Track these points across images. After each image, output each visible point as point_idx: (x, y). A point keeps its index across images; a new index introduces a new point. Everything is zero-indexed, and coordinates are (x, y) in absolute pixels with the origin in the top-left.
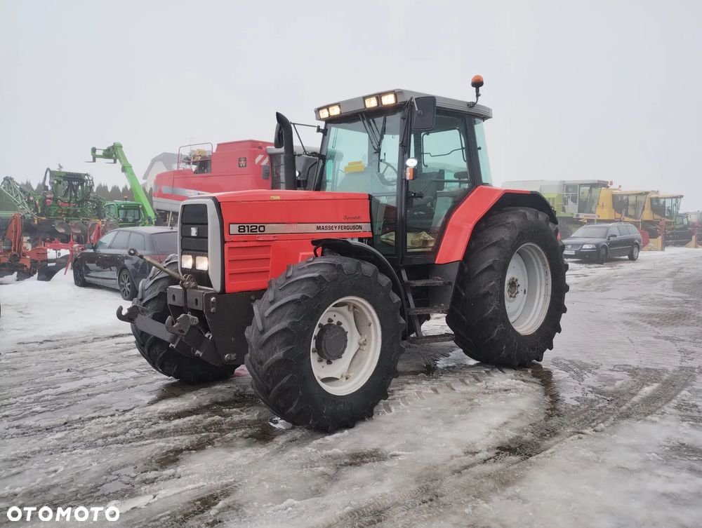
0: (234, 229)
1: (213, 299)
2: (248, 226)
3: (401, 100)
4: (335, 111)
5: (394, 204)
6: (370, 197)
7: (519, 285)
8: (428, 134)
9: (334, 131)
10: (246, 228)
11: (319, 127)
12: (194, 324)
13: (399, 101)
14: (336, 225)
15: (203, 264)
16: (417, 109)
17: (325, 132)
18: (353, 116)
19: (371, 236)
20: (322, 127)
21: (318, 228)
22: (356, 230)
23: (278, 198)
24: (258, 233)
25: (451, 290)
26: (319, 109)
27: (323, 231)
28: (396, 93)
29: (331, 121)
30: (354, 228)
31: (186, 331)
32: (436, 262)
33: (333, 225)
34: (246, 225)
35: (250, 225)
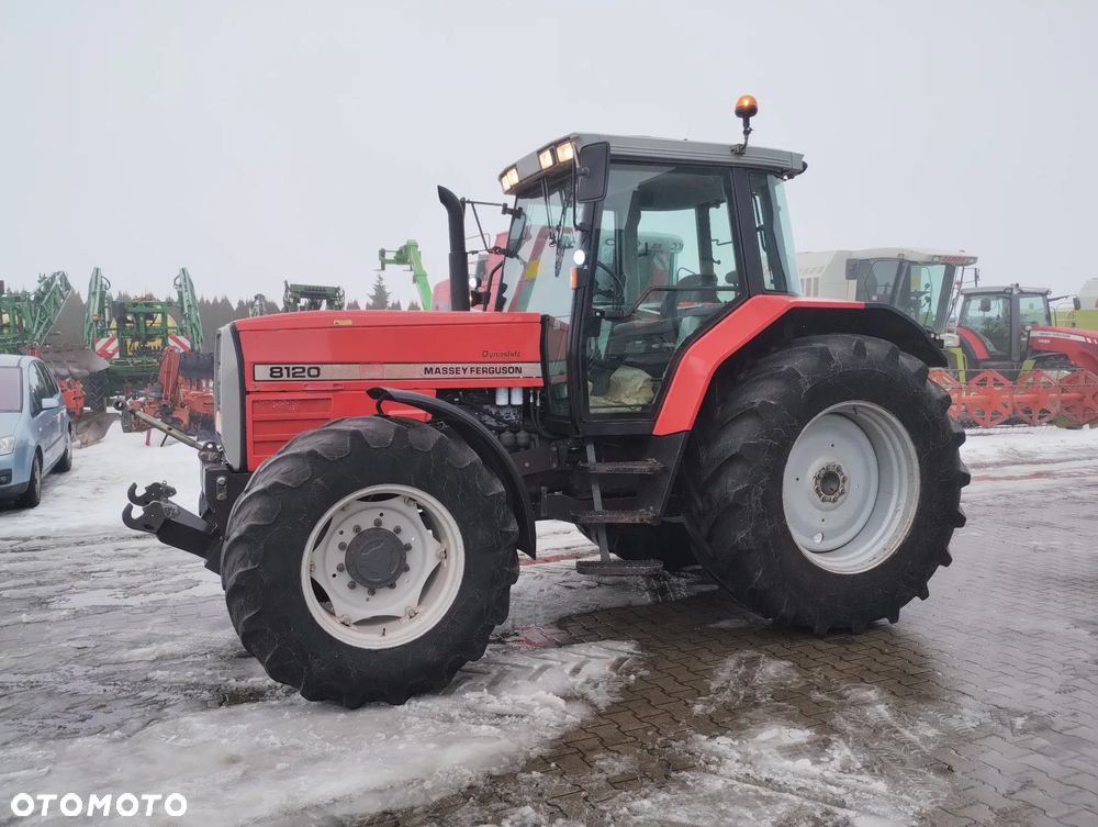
0: (262, 373)
1: (221, 479)
2: (288, 369)
4: (515, 178)
6: (543, 319)
10: (285, 372)
11: (505, 206)
12: (172, 515)
14: (465, 366)
16: (579, 166)
17: (517, 213)
19: (542, 385)
20: (511, 206)
21: (427, 371)
22: (508, 375)
23: (349, 323)
24: (307, 378)
27: (438, 376)
28: (573, 140)
29: (517, 193)
30: (505, 370)
31: (157, 526)
32: (654, 433)
33: (459, 365)
34: (283, 366)
35: (291, 366)
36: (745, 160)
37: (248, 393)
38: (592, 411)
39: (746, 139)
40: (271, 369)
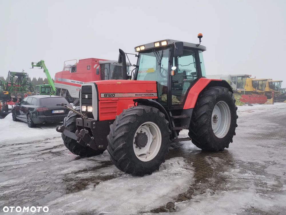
0: (102, 95)
1: (94, 123)
2: (108, 94)
3: (169, 43)
4: (143, 48)
5: (167, 86)
6: (157, 83)
7: (217, 118)
8: (180, 57)
9: (142, 56)
10: (107, 95)
11: (136, 55)
12: (87, 133)
13: (169, 44)
14: (143, 94)
15: (90, 109)
16: (175, 47)
17: (139, 57)
18: (150, 50)
19: (157, 98)
20: (138, 55)
21: (136, 95)
22: (151, 96)
23: (120, 83)
25: (189, 120)
26: (136, 47)
27: (138, 96)
28: (167, 41)
29: (141, 52)
31: (83, 136)
32: (184, 109)
33: (142, 94)
34: (107, 94)
35: (109, 94)
37: (99, 101)
38: (172, 104)
39: (200, 43)
40: (105, 94)
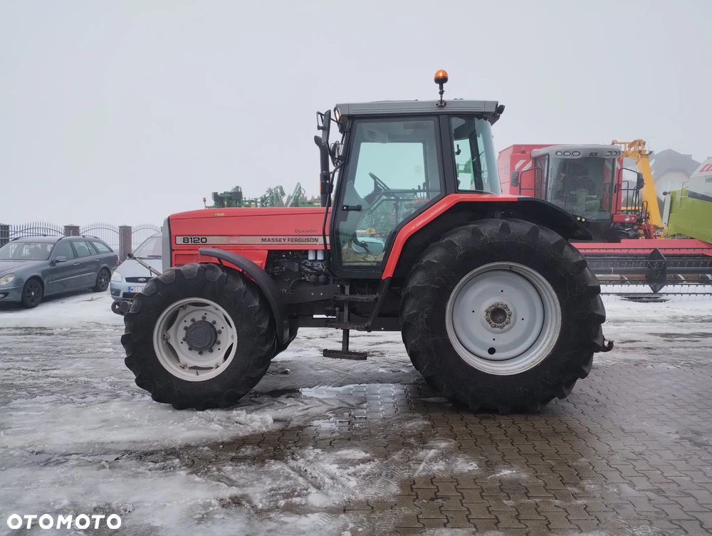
0: (180, 240)
2: (191, 238)
14: (285, 237)
21: (263, 240)
23: (223, 215)
24: (200, 243)
27: (269, 243)
30: (308, 240)
32: (382, 278)
33: (282, 237)
36: (444, 110)
37: (173, 250)
38: (344, 264)
39: (442, 97)
40: (184, 239)
